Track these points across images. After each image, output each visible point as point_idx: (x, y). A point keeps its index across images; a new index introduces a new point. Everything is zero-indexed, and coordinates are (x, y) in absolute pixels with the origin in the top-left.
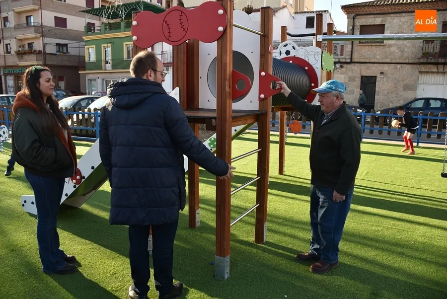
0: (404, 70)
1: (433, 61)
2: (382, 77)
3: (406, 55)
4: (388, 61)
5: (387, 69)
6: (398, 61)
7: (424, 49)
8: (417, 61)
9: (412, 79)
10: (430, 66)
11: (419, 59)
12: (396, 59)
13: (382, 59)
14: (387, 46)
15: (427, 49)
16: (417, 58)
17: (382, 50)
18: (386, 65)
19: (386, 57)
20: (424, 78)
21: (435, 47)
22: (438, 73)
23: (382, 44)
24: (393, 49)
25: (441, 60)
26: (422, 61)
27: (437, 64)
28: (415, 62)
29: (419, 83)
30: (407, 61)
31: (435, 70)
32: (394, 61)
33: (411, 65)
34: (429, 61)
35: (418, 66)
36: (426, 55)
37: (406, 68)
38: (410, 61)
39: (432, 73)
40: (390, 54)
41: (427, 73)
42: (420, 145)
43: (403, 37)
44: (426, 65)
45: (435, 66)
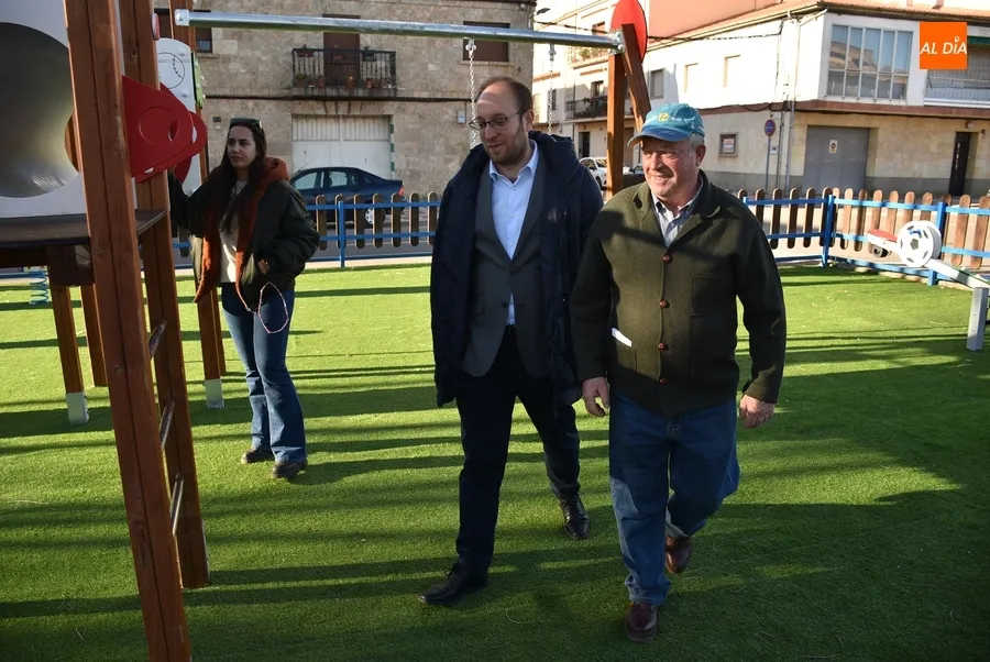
0: (263, 112)
1: (316, 93)
2: (219, 127)
3: (262, 80)
4: (227, 92)
5: (228, 110)
6: (249, 93)
7: (297, 68)
8: (286, 92)
9: (281, 130)
10: (311, 103)
11: (288, 88)
12: (243, 88)
13: (214, 88)
14: (220, 60)
15: (302, 67)
16: (285, 86)
17: (211, 68)
18: (224, 101)
19: (222, 85)
20: (303, 128)
21: (317, 65)
22: (326, 117)
23: (209, 55)
24: (234, 66)
25: (331, 92)
26: (295, 92)
27: (323, 99)
28: (282, 95)
29: (295, 138)
30: (265, 93)
31: (322, 112)
32: (241, 93)
33: (274, 102)
34: (310, 93)
35: (289, 103)
36: (300, 80)
37: (267, 108)
38: (274, 93)
39: (317, 117)
40: (231, 76)
41: (306, 117)
42: (348, 264)
43: (377, 28)
44: (303, 102)
45: (321, 104)
